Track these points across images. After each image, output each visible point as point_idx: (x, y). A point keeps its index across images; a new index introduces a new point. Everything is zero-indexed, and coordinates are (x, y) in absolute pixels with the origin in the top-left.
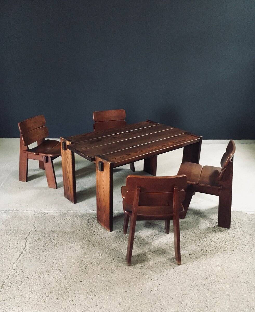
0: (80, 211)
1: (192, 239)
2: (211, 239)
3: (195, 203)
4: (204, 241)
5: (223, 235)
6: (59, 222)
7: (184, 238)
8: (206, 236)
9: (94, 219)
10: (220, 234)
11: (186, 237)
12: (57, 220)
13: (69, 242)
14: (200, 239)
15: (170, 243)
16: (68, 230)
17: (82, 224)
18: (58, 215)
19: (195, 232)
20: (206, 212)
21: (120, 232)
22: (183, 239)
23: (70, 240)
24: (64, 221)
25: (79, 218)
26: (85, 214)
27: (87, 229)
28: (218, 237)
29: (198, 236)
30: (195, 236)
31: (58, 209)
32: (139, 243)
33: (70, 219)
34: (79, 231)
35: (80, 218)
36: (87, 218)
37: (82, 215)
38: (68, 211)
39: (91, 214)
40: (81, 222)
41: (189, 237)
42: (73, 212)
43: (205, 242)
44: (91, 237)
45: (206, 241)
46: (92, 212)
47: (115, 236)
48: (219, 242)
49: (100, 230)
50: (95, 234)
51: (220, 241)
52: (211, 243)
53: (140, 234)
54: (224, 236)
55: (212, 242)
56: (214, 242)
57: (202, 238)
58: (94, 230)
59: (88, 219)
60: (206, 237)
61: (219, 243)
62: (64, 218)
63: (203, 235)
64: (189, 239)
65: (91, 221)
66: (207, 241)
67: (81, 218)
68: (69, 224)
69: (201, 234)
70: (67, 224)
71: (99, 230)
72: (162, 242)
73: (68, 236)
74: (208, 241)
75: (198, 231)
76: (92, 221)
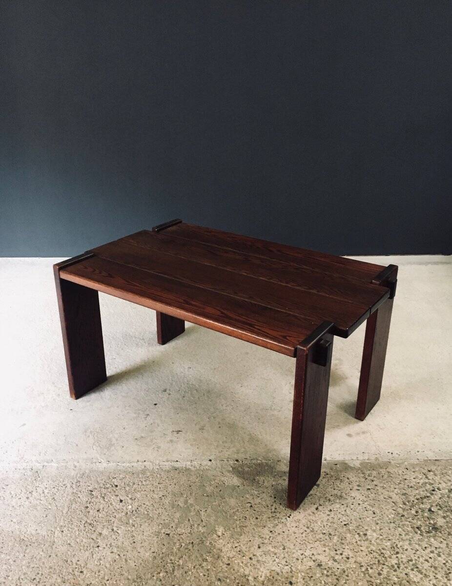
0: (76, 464)
1: (359, 559)
2: (411, 560)
3: (364, 433)
4: (393, 566)
5: (441, 545)
6: (13, 503)
7: (337, 557)
8: (397, 550)
9: (108, 488)
10: (432, 540)
11: (341, 554)
12: (12, 493)
13: (25, 574)
14: (382, 559)
15: (299, 575)
16: (31, 529)
17: (74, 506)
18: (17, 476)
19: (365, 535)
20: (393, 462)
21: (168, 535)
22: (335, 561)
23: (28, 567)
24: (28, 498)
25: (69, 486)
26: (87, 471)
27: (82, 527)
28: (429, 550)
29: (374, 549)
30: (367, 548)
31: (22, 458)
32: (216, 577)
33: (46, 491)
34: (60, 534)
35: (71, 487)
36: (90, 488)
37: (78, 476)
38: (45, 464)
39: (102, 473)
40: (71, 502)
41: (351, 555)
42: (58, 468)
43: (395, 571)
44: (87, 553)
45: (396, 566)
46: (105, 465)
47: (152, 551)
48: (433, 569)
49: (115, 529)
50: (100, 544)
51: (436, 568)
52: (412, 576)
53: (221, 541)
54: (444, 546)
55: (412, 570)
56: (420, 572)
57: (386, 556)
58: (99, 530)
59: (91, 491)
60: (397, 553)
61: (431, 574)
62: (30, 488)
63: (389, 544)
64: (350, 560)
65: (97, 497)
66: (398, 567)
67: (74, 486)
68: (39, 508)
69: (381, 540)
70: (35, 507)
71: (113, 530)
72: (278, 574)
73: (28, 551)
74: (402, 566)
75: (374, 531)
76: (101, 496)
